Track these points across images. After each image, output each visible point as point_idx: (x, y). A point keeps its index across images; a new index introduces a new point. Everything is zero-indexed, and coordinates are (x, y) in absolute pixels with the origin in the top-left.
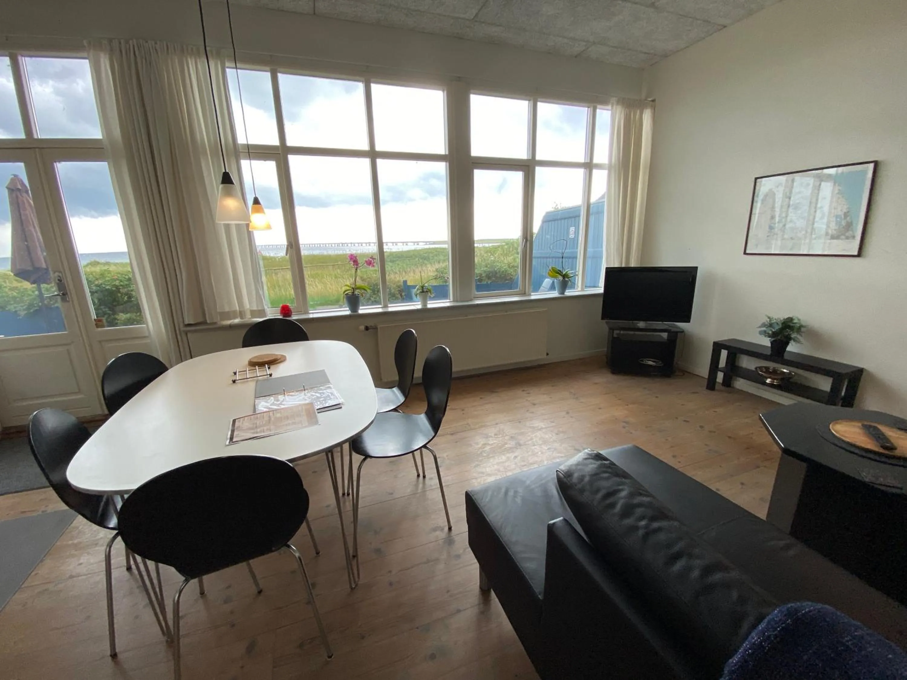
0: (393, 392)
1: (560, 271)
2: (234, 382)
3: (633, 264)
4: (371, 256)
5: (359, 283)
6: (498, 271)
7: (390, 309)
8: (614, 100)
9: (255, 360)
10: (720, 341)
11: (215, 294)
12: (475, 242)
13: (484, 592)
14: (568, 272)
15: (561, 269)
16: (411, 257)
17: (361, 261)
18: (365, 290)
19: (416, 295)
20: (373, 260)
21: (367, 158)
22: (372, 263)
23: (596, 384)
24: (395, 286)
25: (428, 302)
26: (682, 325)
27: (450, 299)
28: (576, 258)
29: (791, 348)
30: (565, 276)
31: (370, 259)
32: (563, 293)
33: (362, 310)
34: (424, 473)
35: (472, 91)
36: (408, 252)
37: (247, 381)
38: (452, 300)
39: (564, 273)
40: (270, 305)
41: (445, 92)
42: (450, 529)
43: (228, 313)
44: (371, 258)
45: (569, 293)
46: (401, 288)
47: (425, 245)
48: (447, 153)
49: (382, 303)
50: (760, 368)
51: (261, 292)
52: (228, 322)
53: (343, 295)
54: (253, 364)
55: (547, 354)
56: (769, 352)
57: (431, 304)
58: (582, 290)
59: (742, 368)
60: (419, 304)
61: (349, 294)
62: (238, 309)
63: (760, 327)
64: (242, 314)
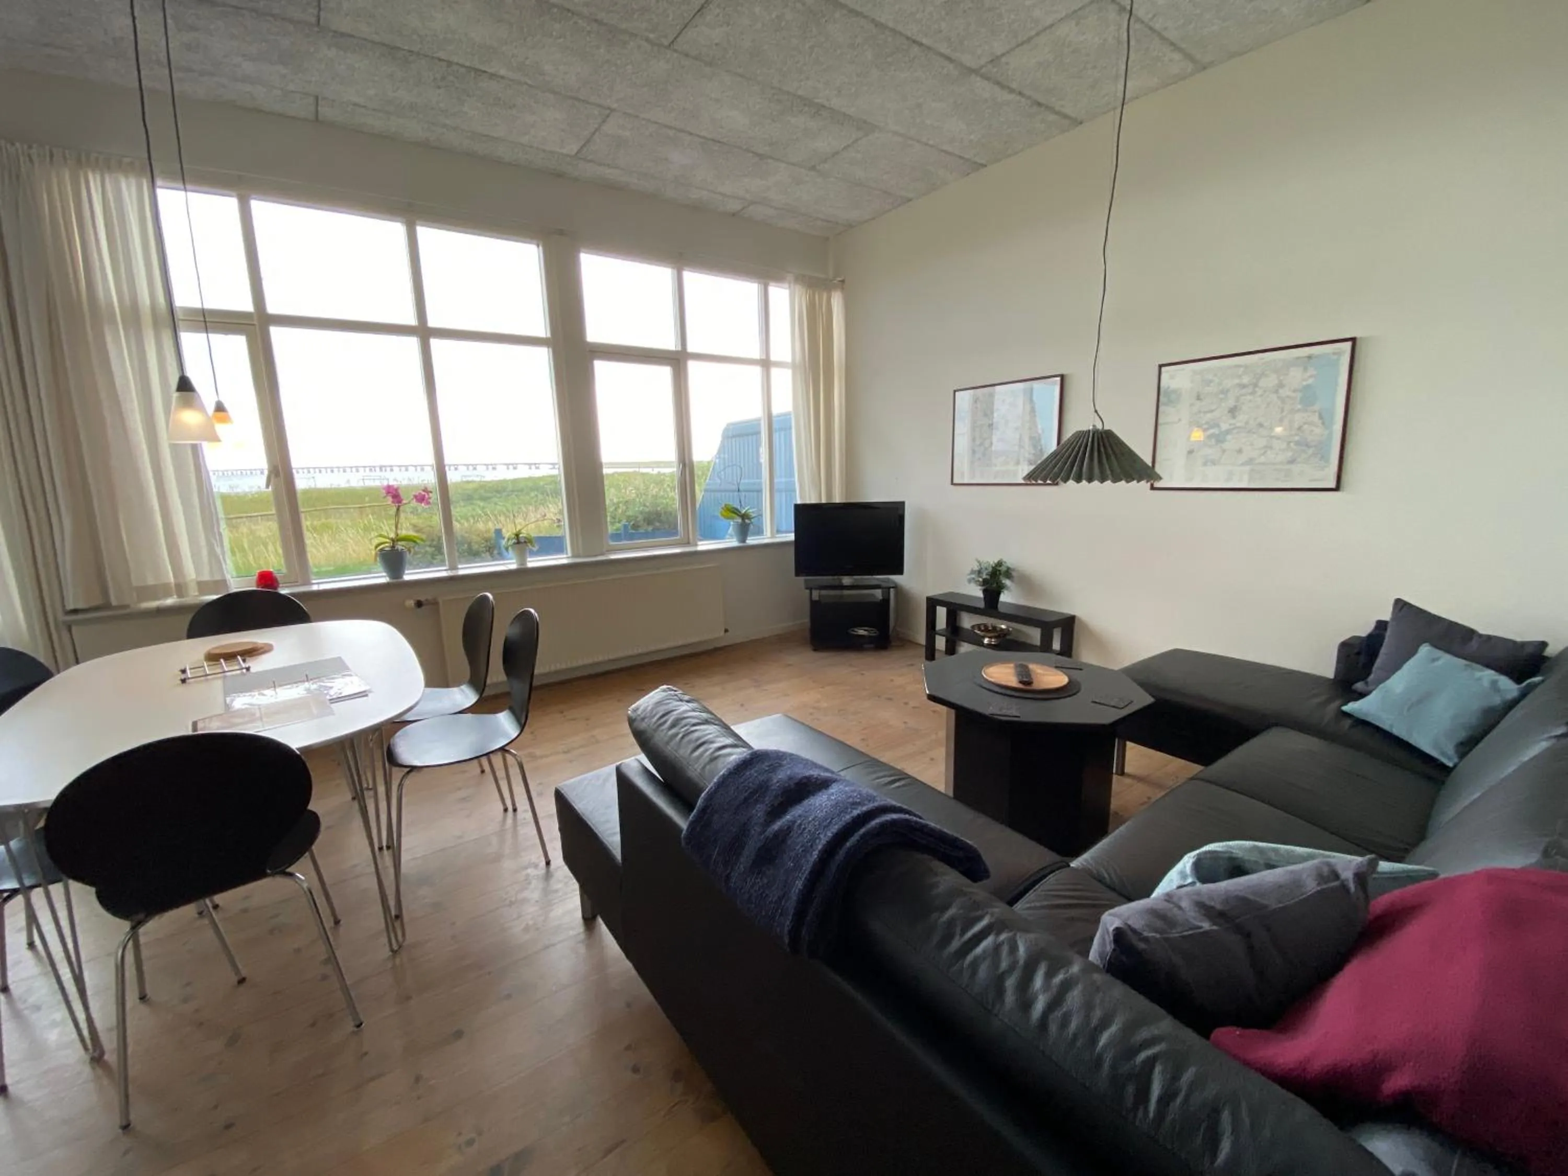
0: (462, 690)
1: (737, 509)
2: (183, 681)
3: (838, 499)
4: (423, 488)
5: (403, 533)
6: (662, 512)
7: (461, 572)
8: (790, 277)
9: (217, 651)
10: (935, 596)
11: (128, 556)
12: (604, 466)
13: (589, 921)
14: (751, 511)
15: (739, 507)
16: (522, 490)
17: (406, 498)
18: (415, 542)
19: (507, 549)
20: (428, 495)
21: (413, 336)
22: (426, 499)
23: (790, 665)
24: (479, 539)
25: (529, 559)
26: (895, 578)
27: (567, 554)
28: (759, 491)
29: (1004, 598)
30: (744, 517)
31: (423, 493)
32: (744, 541)
33: (410, 575)
34: (514, 804)
35: (583, 250)
36: (515, 481)
37: (207, 680)
38: (570, 554)
39: (743, 512)
40: (234, 574)
41: (541, 248)
42: (548, 863)
43: (154, 587)
44: (424, 491)
45: (751, 541)
46: (492, 542)
47: (551, 469)
48: (549, 335)
49: (447, 563)
50: (979, 626)
51: (218, 550)
52: (154, 604)
53: (373, 552)
54: (213, 658)
55: (726, 631)
56: (982, 605)
57: (534, 562)
58: (773, 536)
59: (963, 629)
60: (513, 563)
61: (386, 549)
62: (172, 580)
63: (969, 575)
64: (180, 589)
